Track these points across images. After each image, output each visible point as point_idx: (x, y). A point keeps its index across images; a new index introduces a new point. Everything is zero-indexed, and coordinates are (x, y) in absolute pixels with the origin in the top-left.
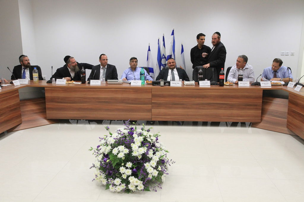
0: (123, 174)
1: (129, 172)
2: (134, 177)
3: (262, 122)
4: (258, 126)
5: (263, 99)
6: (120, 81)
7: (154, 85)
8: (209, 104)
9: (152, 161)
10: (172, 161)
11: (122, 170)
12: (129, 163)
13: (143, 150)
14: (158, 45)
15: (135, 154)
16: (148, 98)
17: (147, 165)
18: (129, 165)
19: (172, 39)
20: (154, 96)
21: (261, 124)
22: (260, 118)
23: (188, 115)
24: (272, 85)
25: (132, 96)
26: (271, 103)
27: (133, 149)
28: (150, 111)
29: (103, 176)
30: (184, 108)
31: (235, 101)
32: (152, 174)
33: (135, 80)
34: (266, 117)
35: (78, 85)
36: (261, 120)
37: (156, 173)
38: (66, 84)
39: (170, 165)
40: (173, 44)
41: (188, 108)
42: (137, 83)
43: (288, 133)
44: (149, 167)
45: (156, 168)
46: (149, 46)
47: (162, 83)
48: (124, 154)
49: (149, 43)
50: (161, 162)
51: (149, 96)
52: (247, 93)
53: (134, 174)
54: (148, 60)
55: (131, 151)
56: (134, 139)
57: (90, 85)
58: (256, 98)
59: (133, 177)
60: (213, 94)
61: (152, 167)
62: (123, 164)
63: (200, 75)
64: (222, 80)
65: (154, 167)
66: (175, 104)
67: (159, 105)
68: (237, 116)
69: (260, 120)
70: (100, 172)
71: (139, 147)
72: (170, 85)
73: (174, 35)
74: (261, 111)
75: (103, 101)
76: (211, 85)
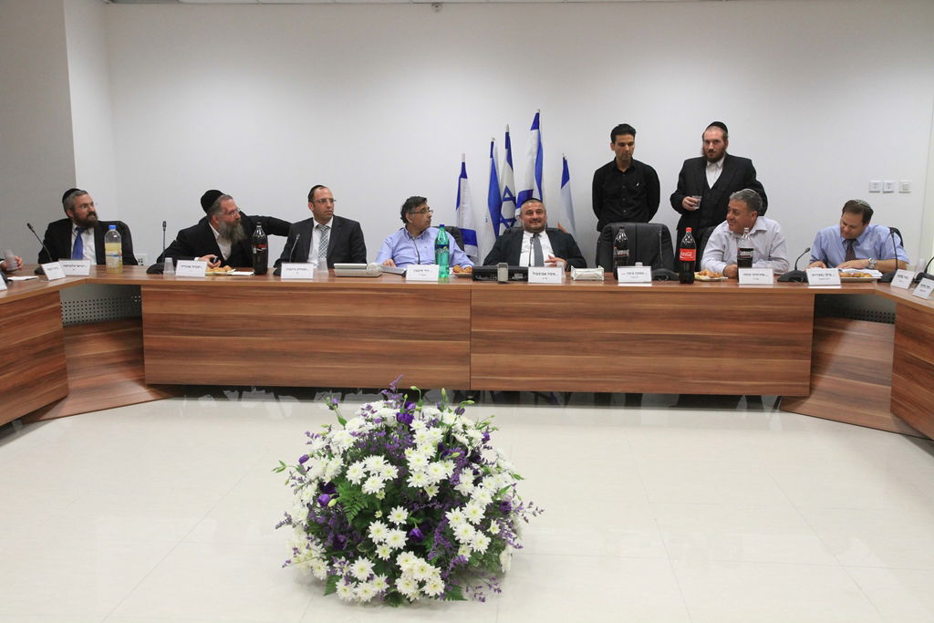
0: (380, 543)
1: (399, 538)
2: (415, 554)
3: (813, 396)
4: (799, 409)
5: (814, 324)
6: (374, 267)
7: (478, 280)
8: (647, 339)
9: (469, 505)
10: (533, 509)
11: (377, 531)
12: (400, 509)
13: (443, 470)
14: (490, 160)
15: (418, 480)
16: (460, 320)
17: (455, 517)
18: (399, 515)
19: (535, 142)
20: (477, 313)
21: (810, 402)
22: (808, 384)
23: (584, 373)
24: (843, 282)
25: (411, 313)
26: (840, 335)
27: (411, 466)
28: (464, 359)
29: (318, 550)
30: (570, 351)
31: (728, 330)
32: (469, 544)
34: (826, 381)
35: (246, 278)
36: (812, 388)
37: (481, 542)
38: (207, 275)
39: (527, 521)
40: (535, 157)
41: (585, 351)
42: (425, 273)
43: (895, 429)
44: (461, 523)
45: (483, 527)
46: (464, 164)
47: (503, 273)
48: (384, 482)
49: (464, 155)
50: (500, 509)
51: (463, 313)
52: (764, 304)
53: (416, 546)
54: (461, 204)
55: (405, 473)
56: (414, 436)
57: (280, 279)
58: (795, 319)
59: (412, 553)
60: (660, 306)
61: (471, 523)
62: (379, 514)
63: (619, 249)
64: (688, 265)
65: (478, 523)
66: (544, 339)
67: (493, 343)
68: (734, 378)
69: (808, 389)
70: (309, 538)
71: (431, 460)
72: (526, 280)
73: (538, 128)
74: (810, 361)
75: (320, 330)
76: (653, 280)
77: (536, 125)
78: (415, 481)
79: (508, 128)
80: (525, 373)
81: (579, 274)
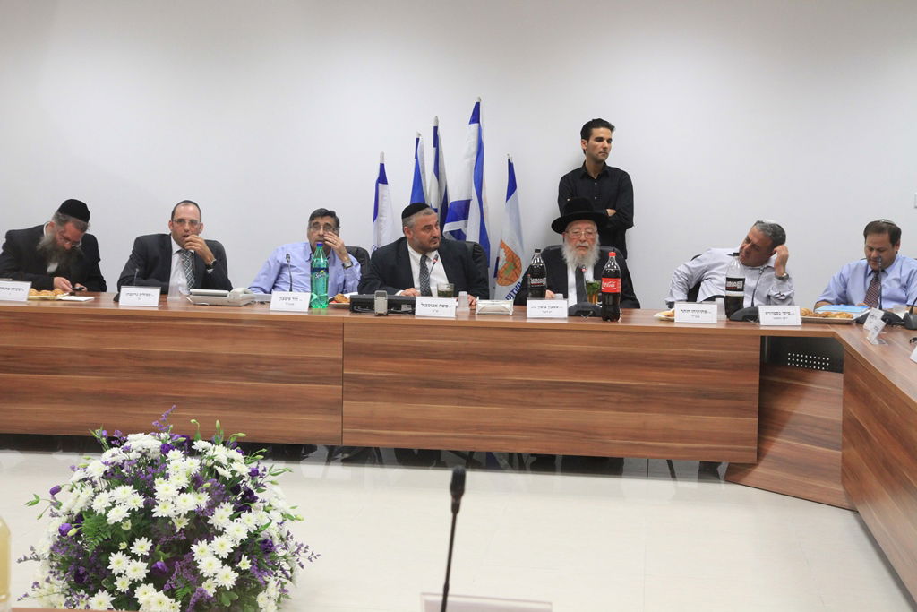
0: (120, 575)
1: (139, 570)
2: (155, 587)
3: (762, 463)
4: (747, 480)
5: (761, 374)
6: (237, 294)
7: (356, 312)
8: (556, 387)
9: (217, 540)
10: (309, 553)
11: (117, 562)
12: (144, 540)
13: (197, 501)
14: (414, 161)
15: (164, 510)
16: (330, 360)
17: (201, 551)
18: (142, 546)
19: (474, 139)
20: (349, 351)
21: (759, 470)
22: (756, 448)
23: (479, 428)
24: (805, 322)
25: (270, 349)
26: (804, 389)
27: (158, 495)
28: (335, 407)
29: (60, 584)
30: (463, 400)
31: (655, 379)
32: (214, 578)
33: (291, 291)
34: (780, 445)
35: (80, 304)
36: (760, 454)
37: (228, 578)
38: (29, 300)
39: (302, 567)
40: (474, 158)
41: (480, 401)
42: (293, 302)
44: (206, 556)
45: (231, 561)
46: (382, 166)
47: (381, 303)
48: (129, 511)
49: (382, 155)
50: (258, 549)
51: (333, 351)
52: (699, 348)
53: (156, 578)
54: (378, 217)
55: (150, 503)
56: (168, 466)
57: (118, 306)
58: (736, 367)
59: (151, 585)
61: (217, 556)
62: (123, 546)
63: (533, 277)
64: (611, 297)
65: (225, 557)
66: (430, 385)
67: (370, 388)
68: (665, 438)
69: (755, 456)
70: (51, 572)
71: (182, 490)
73: (479, 122)
74: (757, 419)
75: (164, 368)
76: (569, 315)
77: (476, 118)
78: (159, 512)
79: (437, 121)
80: (408, 425)
81: (483, 306)
